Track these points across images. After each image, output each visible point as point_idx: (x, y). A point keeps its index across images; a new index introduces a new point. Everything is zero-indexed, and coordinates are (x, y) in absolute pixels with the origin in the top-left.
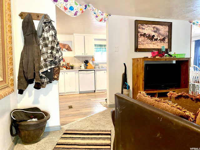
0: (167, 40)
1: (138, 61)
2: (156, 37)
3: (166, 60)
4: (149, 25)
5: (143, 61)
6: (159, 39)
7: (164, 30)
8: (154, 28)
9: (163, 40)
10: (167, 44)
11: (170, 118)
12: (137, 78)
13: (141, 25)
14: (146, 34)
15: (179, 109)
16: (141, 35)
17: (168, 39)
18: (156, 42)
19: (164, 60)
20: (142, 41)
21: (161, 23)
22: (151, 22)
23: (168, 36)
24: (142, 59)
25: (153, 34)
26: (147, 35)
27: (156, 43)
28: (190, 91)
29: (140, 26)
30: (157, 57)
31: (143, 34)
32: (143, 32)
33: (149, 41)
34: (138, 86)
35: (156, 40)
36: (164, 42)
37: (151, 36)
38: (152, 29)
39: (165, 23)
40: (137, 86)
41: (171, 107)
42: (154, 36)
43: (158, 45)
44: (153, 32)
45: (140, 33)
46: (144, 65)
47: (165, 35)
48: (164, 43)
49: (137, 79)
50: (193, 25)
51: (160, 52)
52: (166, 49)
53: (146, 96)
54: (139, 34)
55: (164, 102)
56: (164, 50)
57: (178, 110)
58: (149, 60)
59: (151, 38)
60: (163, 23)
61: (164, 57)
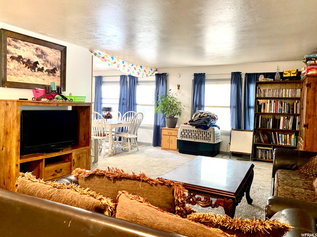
0: (58, 73)
1: (7, 104)
2: (40, 66)
3: (57, 105)
4: (29, 44)
5: (18, 105)
6: (45, 69)
7: (54, 56)
8: (37, 49)
9: (53, 72)
10: (59, 79)
11: (84, 218)
12: (6, 137)
13: (13, 40)
14: (23, 57)
15: (93, 196)
16: (13, 58)
17: (61, 72)
18: (40, 73)
19: (56, 105)
20: (15, 68)
21: (49, 43)
22: (33, 39)
23: (61, 66)
24: (15, 103)
25: (36, 59)
26: (25, 61)
27: (40, 75)
28: (91, 150)
29: (9, 41)
30: (43, 100)
31: (16, 56)
32: (16, 53)
33: (28, 71)
34: (9, 150)
35: (41, 70)
36: (54, 75)
37: (33, 63)
38: (34, 51)
39: (56, 46)
40: (6, 151)
41: (80, 196)
42: (37, 63)
43: (44, 79)
44: (36, 57)
45: (11, 53)
46: (19, 113)
47: (56, 64)
48: (54, 77)
49: (6, 139)
50: (94, 56)
51: (49, 93)
52: (58, 88)
53: (35, 180)
54: (9, 56)
55: (68, 188)
56: (54, 89)
57: (92, 198)
58: (29, 104)
59: (33, 66)
60: (53, 45)
61: (55, 100)
